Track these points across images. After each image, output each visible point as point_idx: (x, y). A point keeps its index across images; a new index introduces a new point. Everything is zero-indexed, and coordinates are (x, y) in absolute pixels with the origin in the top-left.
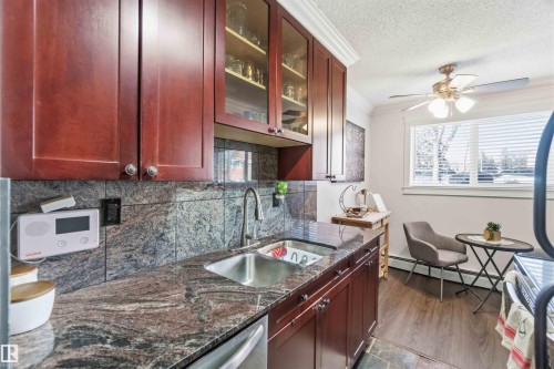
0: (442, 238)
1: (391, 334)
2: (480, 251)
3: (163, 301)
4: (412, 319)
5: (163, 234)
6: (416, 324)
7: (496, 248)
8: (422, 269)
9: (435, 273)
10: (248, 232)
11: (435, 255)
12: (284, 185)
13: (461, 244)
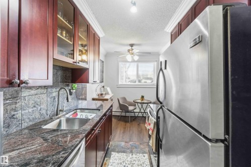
0: (129, 102)
1: (116, 138)
2: (140, 105)
3: (32, 145)
4: (122, 131)
5: (14, 115)
6: (123, 133)
7: (143, 103)
8: (123, 114)
9: (128, 114)
10: (60, 108)
11: (128, 108)
12: (75, 85)
13: (134, 104)
